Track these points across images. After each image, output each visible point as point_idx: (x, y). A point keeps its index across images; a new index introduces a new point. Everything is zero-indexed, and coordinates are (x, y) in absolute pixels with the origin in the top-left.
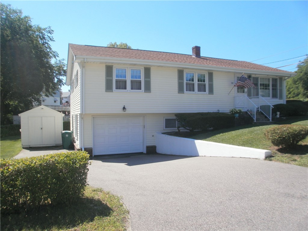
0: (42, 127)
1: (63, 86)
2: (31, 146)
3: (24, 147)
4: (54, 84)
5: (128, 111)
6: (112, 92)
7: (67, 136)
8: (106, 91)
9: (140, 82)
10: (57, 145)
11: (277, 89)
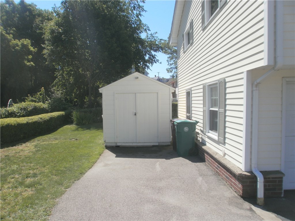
0: (136, 111)
1: (155, 64)
2: (118, 144)
3: (108, 145)
4: (145, 61)
7: (186, 129)
10: (161, 144)
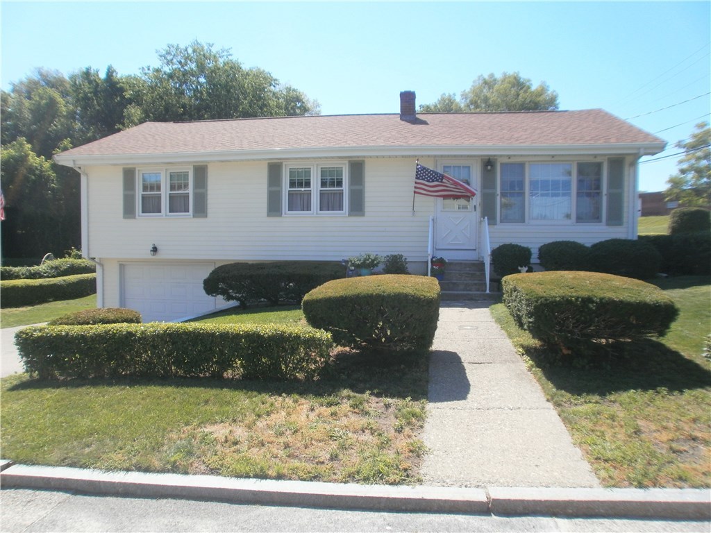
5: (161, 255)
6: (134, 218)
8: (124, 217)
9: (184, 197)
11: (602, 192)
